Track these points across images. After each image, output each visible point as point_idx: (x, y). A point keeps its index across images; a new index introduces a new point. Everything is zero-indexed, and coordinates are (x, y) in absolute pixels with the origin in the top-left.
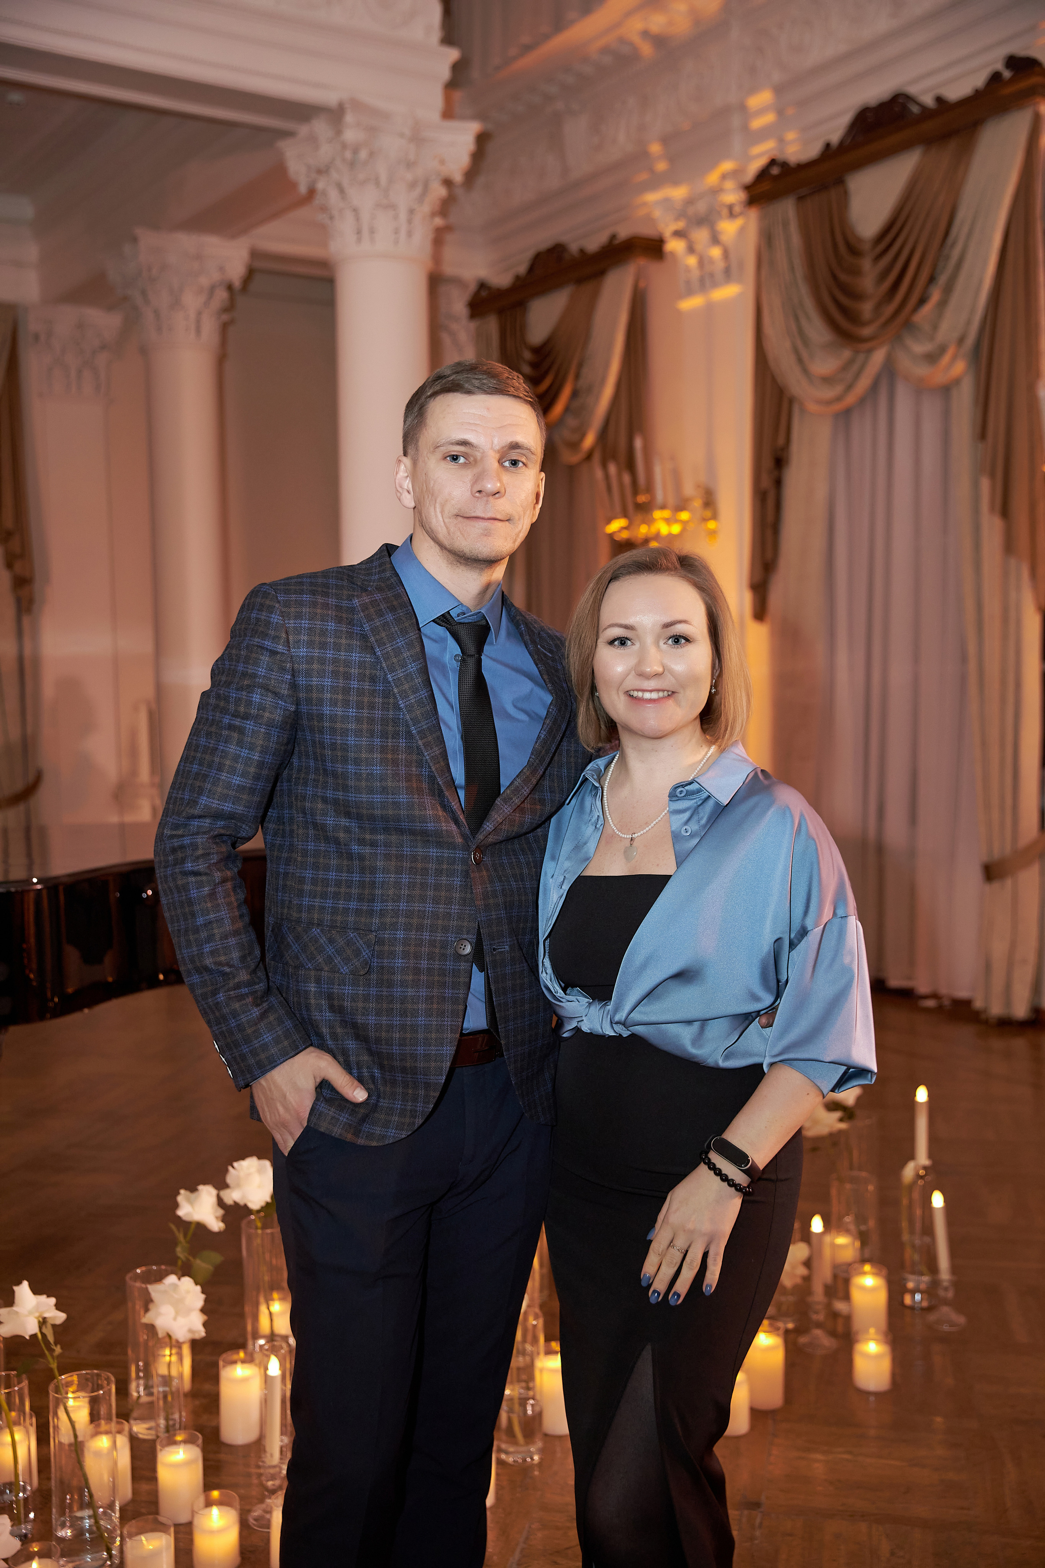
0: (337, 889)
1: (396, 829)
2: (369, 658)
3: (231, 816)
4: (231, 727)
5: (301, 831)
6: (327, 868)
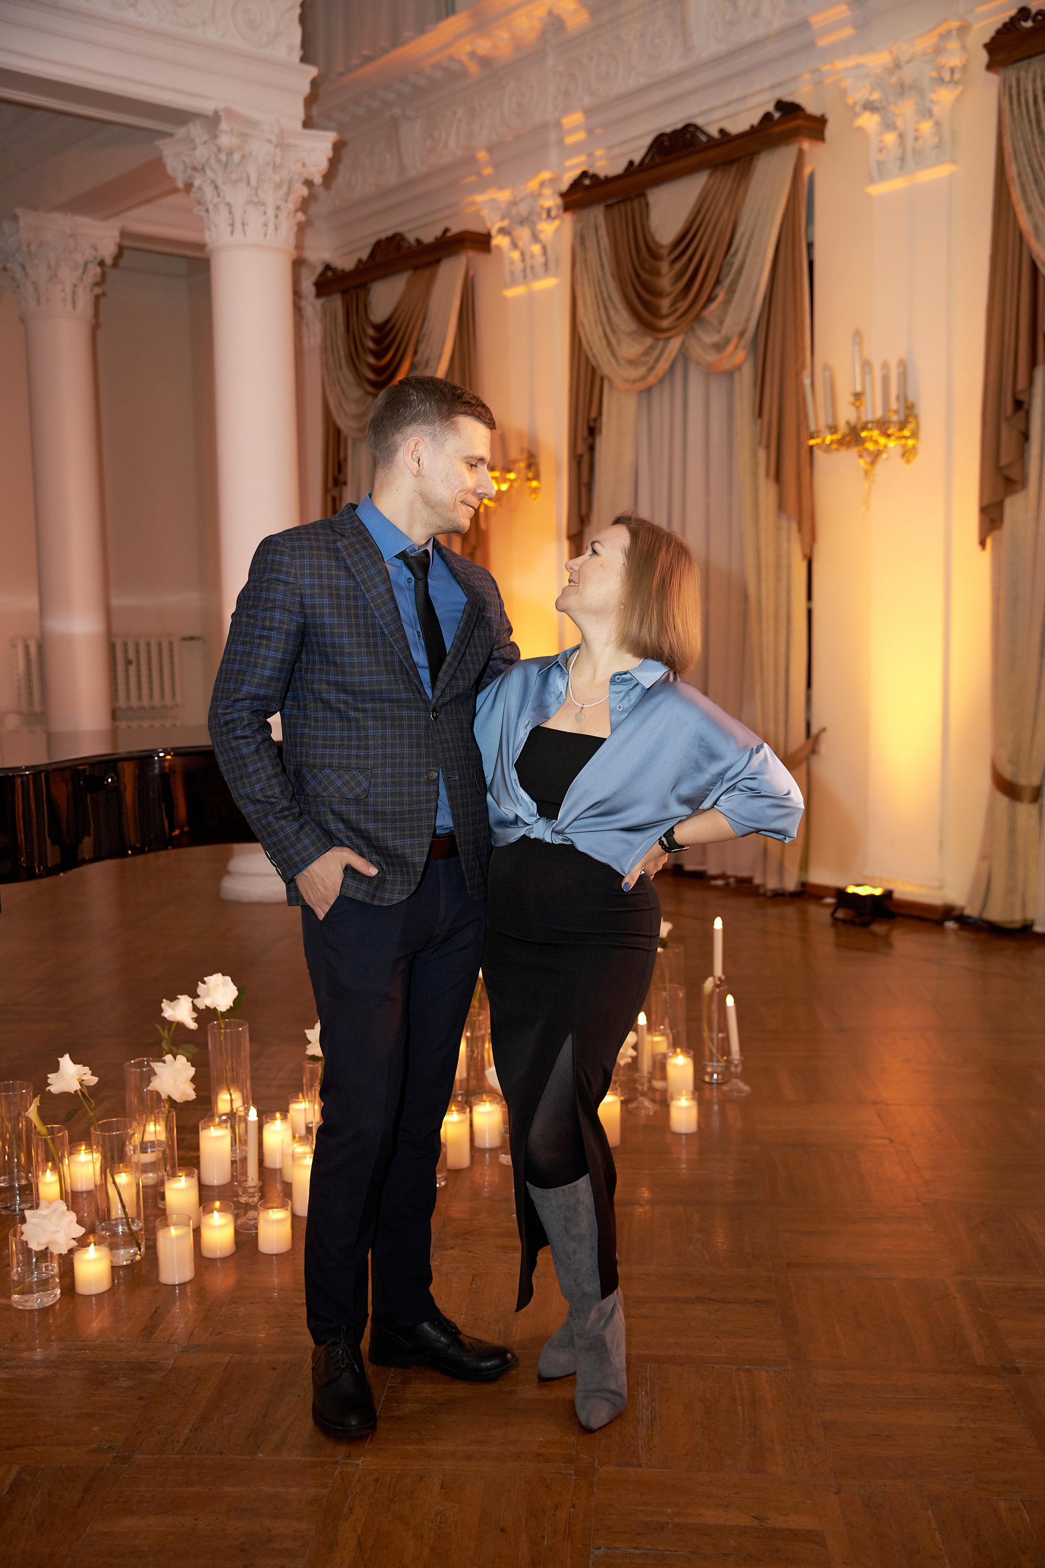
0: (341, 742)
1: (379, 700)
2: (352, 583)
3: (265, 698)
4: (260, 637)
5: (312, 705)
6: (333, 729)
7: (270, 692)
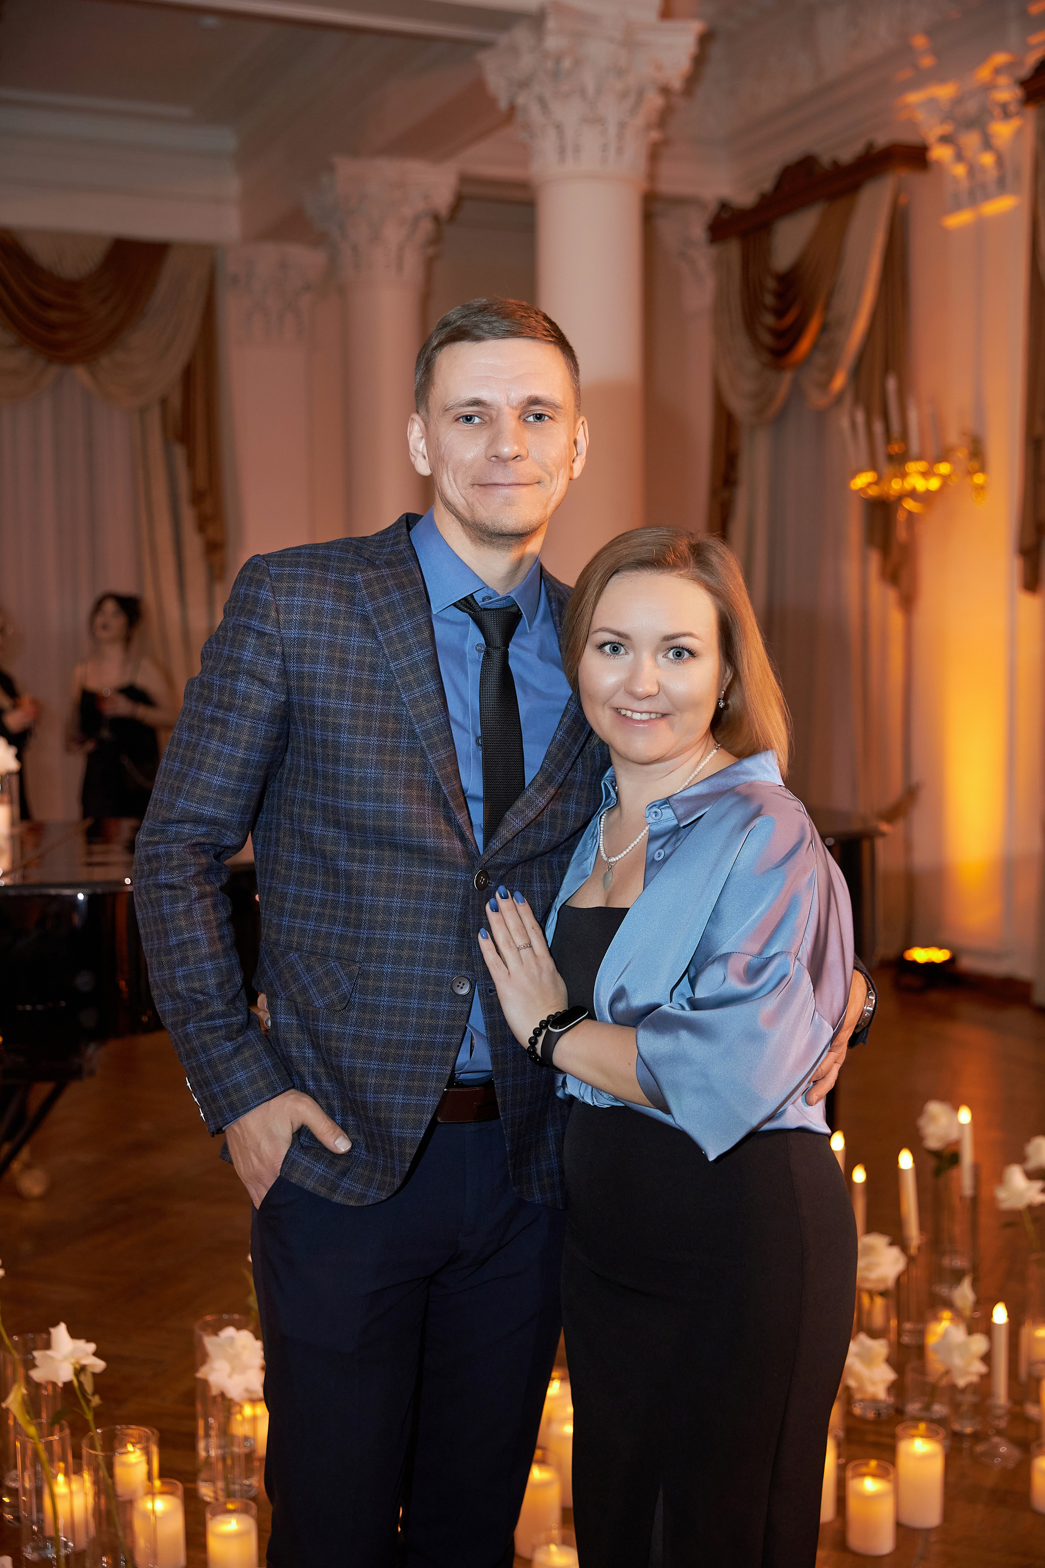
0: (321, 910)
1: (390, 844)
2: (370, 643)
3: (213, 822)
4: (214, 720)
5: (287, 839)
6: (312, 885)
7: (221, 814)
